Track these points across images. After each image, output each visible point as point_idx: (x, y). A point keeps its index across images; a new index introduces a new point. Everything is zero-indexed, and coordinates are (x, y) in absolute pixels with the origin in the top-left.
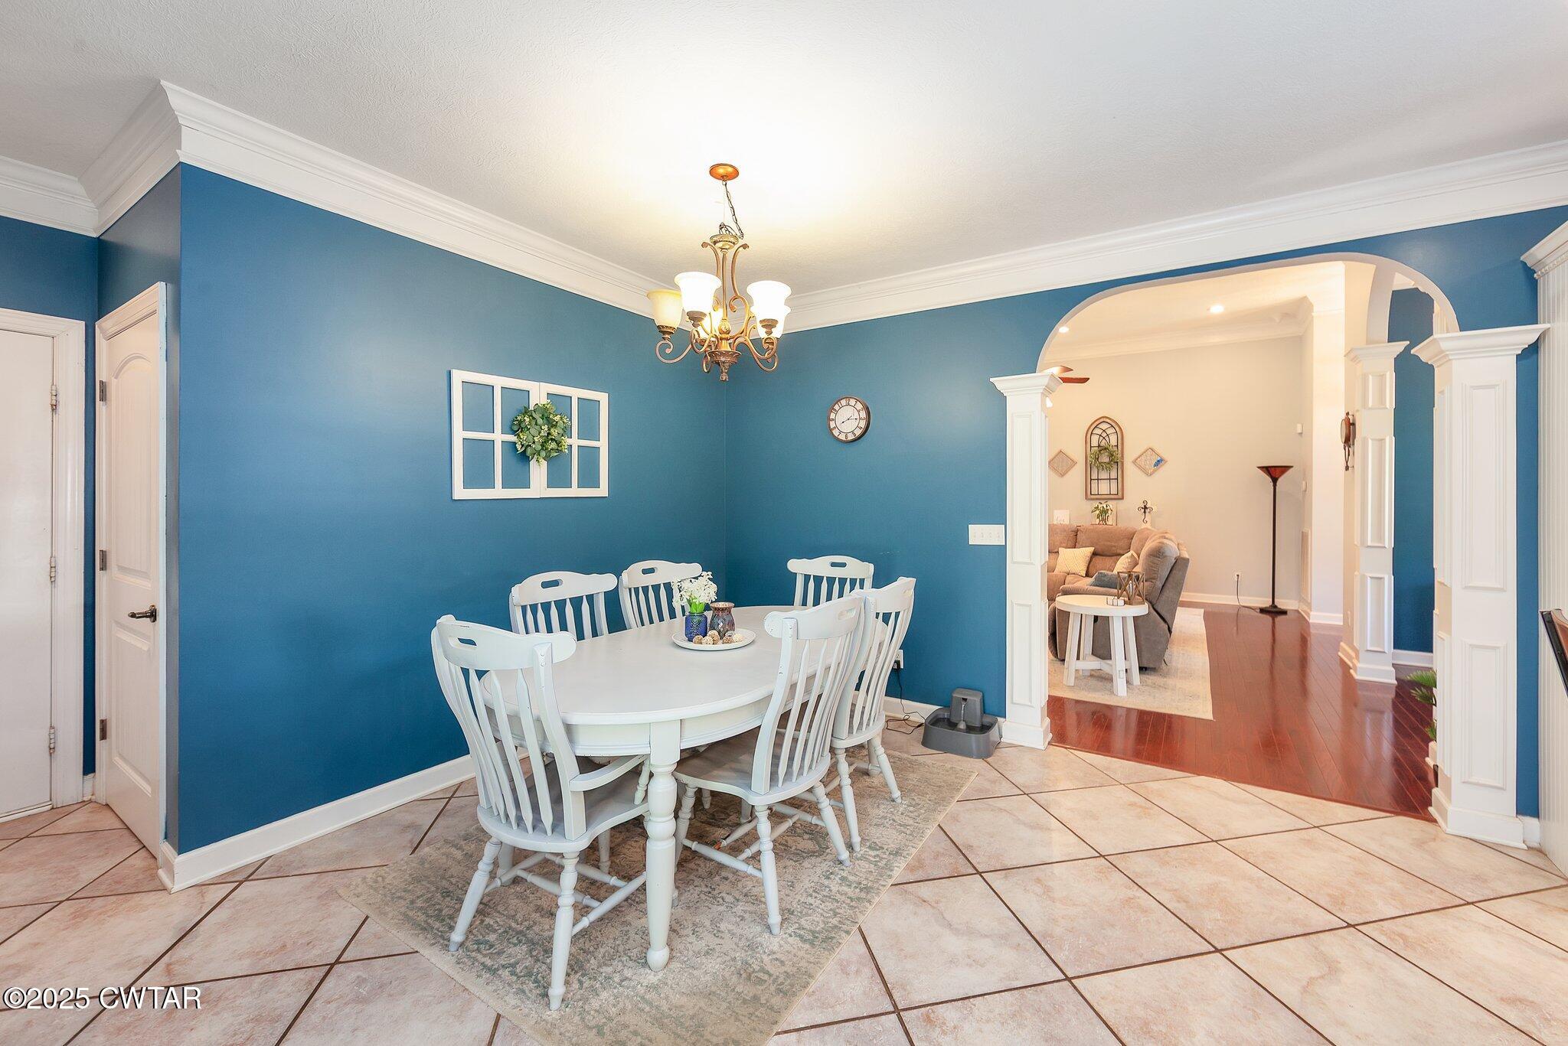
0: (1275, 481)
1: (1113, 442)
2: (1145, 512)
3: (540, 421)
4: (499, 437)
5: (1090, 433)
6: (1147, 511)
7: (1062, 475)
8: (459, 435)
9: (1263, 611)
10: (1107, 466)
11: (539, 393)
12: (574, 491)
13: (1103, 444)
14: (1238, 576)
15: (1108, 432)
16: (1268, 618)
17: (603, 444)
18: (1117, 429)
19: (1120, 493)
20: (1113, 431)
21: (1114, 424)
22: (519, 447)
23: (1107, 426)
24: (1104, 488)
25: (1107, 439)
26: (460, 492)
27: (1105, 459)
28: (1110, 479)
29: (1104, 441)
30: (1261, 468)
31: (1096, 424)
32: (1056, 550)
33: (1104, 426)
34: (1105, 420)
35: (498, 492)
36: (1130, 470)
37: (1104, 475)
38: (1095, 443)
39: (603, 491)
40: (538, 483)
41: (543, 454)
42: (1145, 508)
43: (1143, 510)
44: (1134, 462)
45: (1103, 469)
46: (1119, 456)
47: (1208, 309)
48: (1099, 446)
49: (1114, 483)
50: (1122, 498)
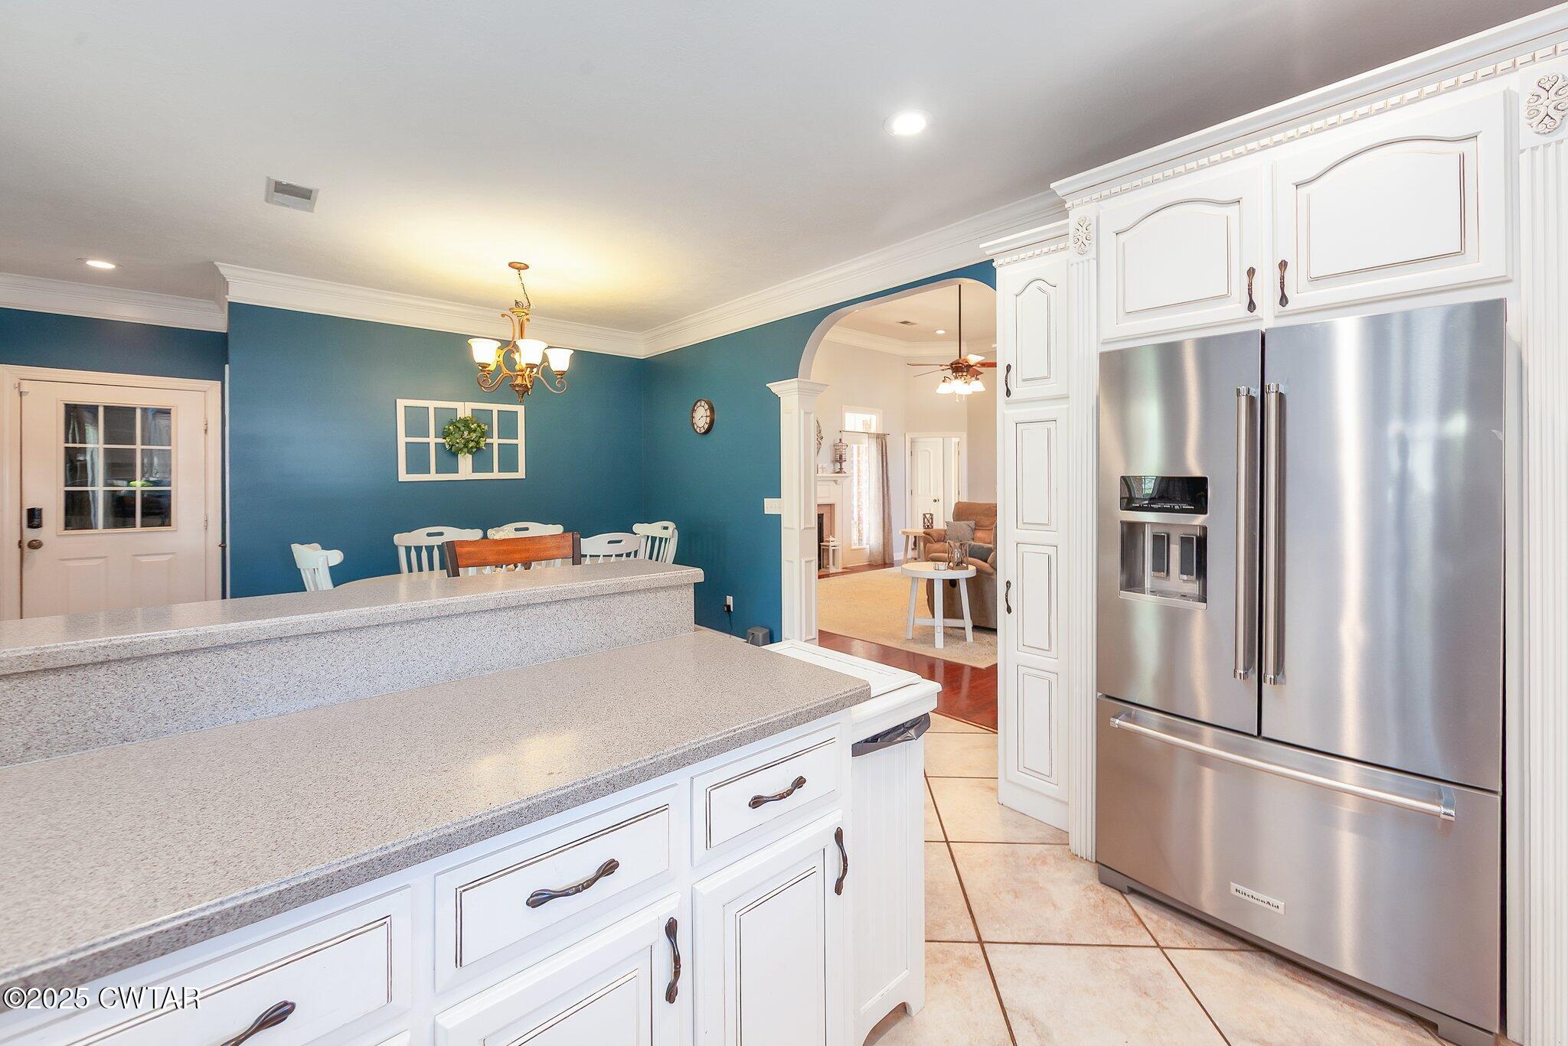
3: (462, 429)
4: (433, 440)
8: (402, 440)
11: (464, 410)
12: (496, 475)
17: (521, 441)
22: (447, 447)
26: (403, 476)
35: (433, 476)
39: (521, 474)
40: (465, 469)
41: (466, 450)
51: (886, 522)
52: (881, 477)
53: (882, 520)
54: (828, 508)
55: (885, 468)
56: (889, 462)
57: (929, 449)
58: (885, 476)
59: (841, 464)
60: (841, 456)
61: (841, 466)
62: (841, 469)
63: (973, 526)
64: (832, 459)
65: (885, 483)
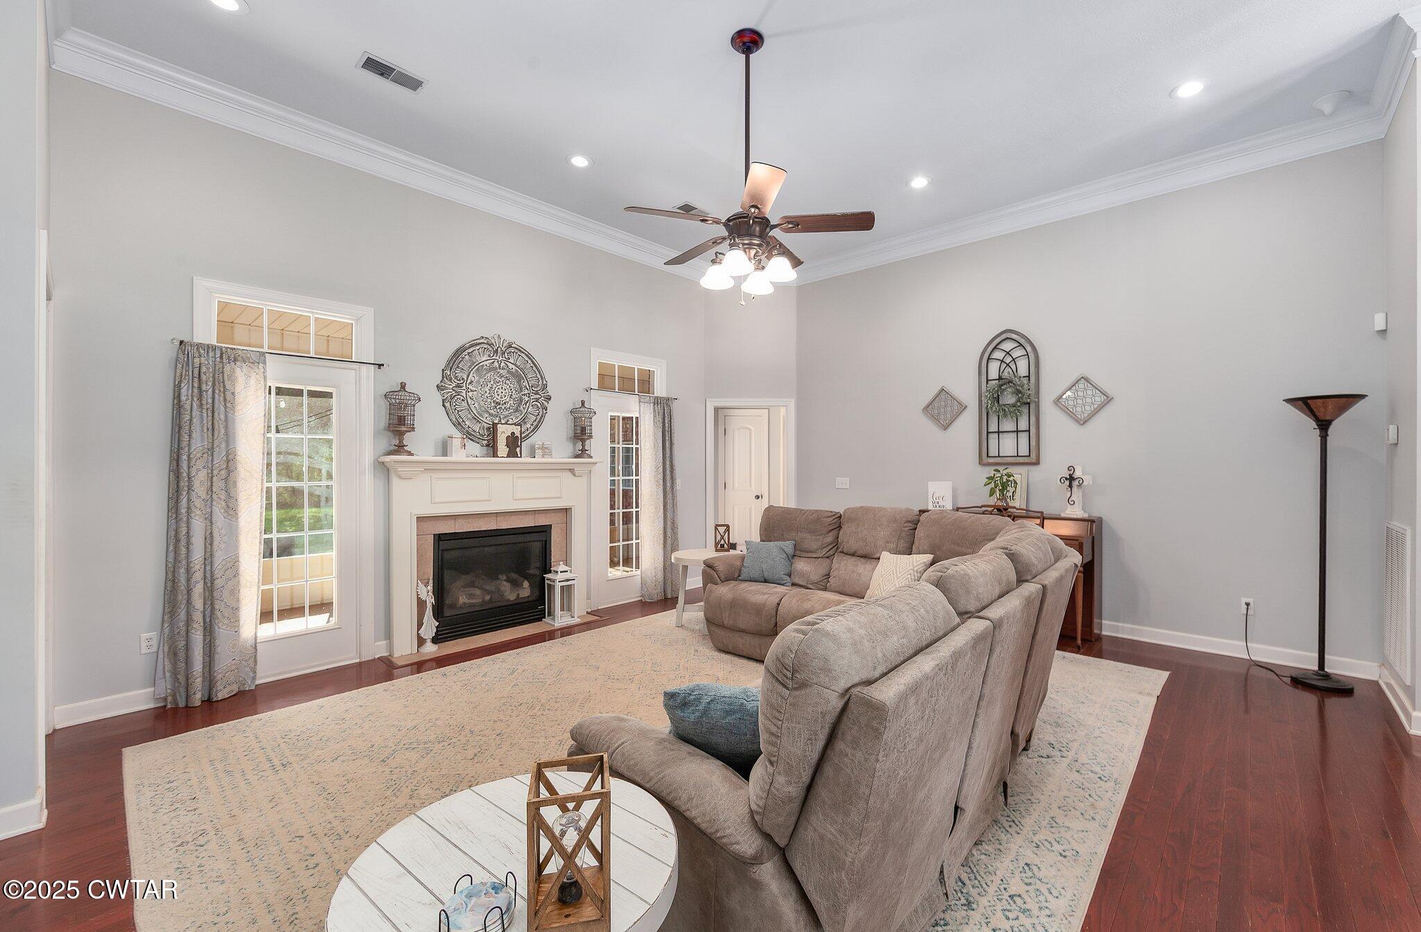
0: (1324, 426)
1: (1023, 370)
2: (1070, 486)
5: (986, 358)
6: (1075, 483)
7: (946, 428)
9: (1299, 682)
10: (1012, 412)
13: (1005, 375)
14: (1248, 604)
15: (1016, 354)
16: (1310, 700)
18: (1029, 349)
19: (1033, 455)
20: (1022, 352)
21: (1023, 342)
23: (1013, 345)
24: (1008, 446)
25: (1013, 367)
27: (1009, 399)
28: (1017, 431)
29: (1008, 369)
30: (1291, 401)
31: (995, 344)
32: (877, 556)
33: (1008, 346)
34: (1009, 335)
36: (1051, 416)
37: (1008, 425)
38: (994, 374)
42: (1071, 479)
43: (1067, 483)
44: (1058, 401)
45: (1005, 415)
46: (1032, 392)
47: (1171, 93)
48: (1000, 378)
49: (1023, 438)
50: (1037, 463)
51: (669, 534)
52: (661, 464)
53: (662, 532)
54: (561, 516)
55: (668, 450)
56: (675, 441)
57: (749, 426)
58: (668, 463)
59: (583, 441)
60: (583, 430)
61: (583, 446)
62: (583, 450)
63: (790, 550)
64: (571, 433)
65: (668, 472)
